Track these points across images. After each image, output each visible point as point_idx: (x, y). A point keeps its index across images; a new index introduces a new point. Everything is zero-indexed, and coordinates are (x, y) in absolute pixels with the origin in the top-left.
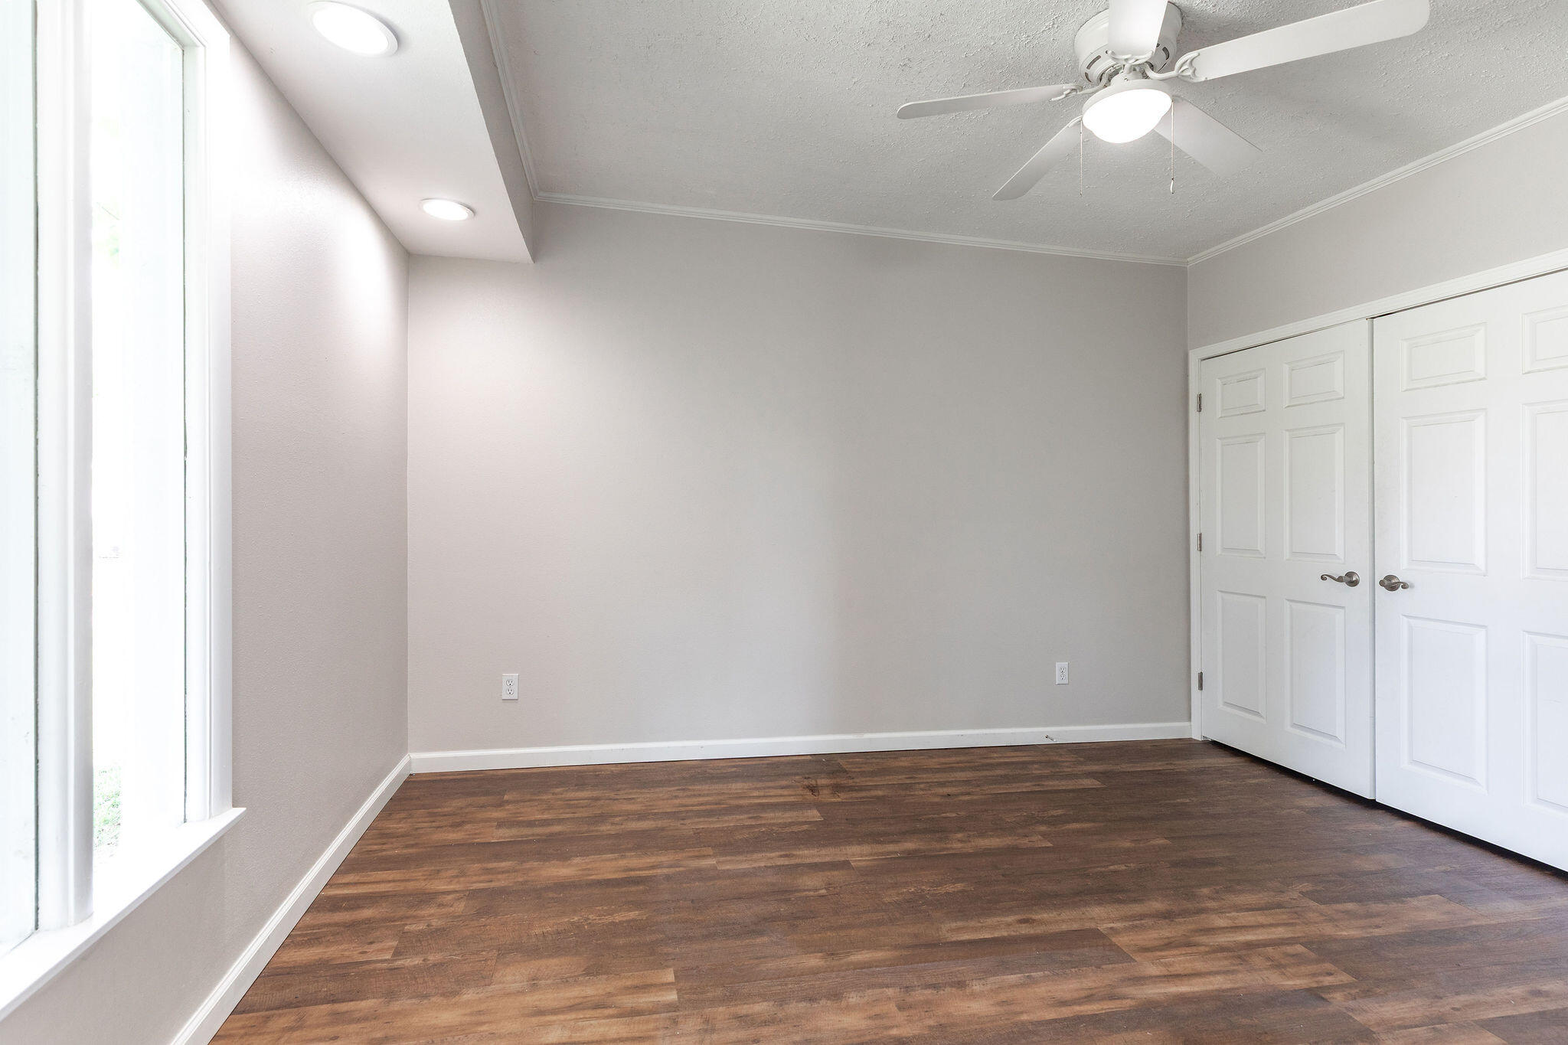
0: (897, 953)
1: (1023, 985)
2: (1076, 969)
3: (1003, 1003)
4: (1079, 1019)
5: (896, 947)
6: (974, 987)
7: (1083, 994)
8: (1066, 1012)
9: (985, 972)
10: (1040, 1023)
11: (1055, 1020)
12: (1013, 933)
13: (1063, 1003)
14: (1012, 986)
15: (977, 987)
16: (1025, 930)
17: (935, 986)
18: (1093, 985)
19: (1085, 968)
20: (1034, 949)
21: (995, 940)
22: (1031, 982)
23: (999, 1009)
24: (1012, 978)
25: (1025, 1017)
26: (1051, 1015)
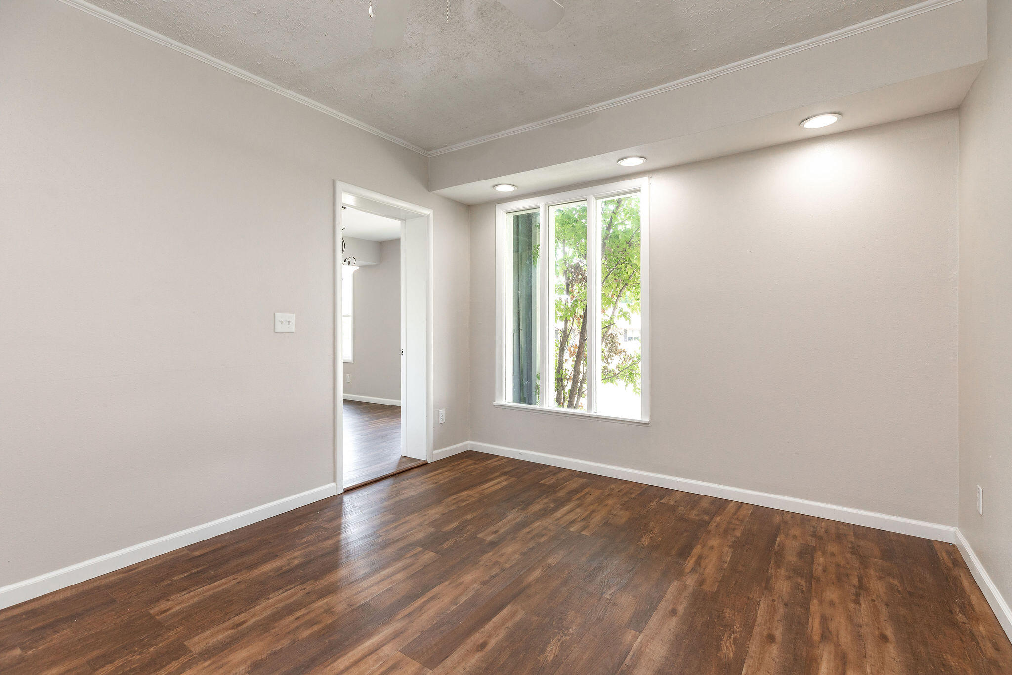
0: (525, 583)
1: (456, 598)
2: (434, 623)
3: (460, 584)
4: (423, 594)
5: (529, 586)
6: (477, 585)
7: (425, 608)
8: (430, 594)
9: (478, 595)
10: (440, 583)
11: (433, 588)
12: (482, 630)
13: (433, 598)
14: (461, 595)
15: (476, 586)
16: (477, 638)
17: (494, 577)
18: (421, 618)
19: (430, 626)
20: (464, 625)
21: (488, 618)
22: (454, 602)
23: (460, 581)
24: (463, 599)
25: (447, 583)
26: (436, 590)
